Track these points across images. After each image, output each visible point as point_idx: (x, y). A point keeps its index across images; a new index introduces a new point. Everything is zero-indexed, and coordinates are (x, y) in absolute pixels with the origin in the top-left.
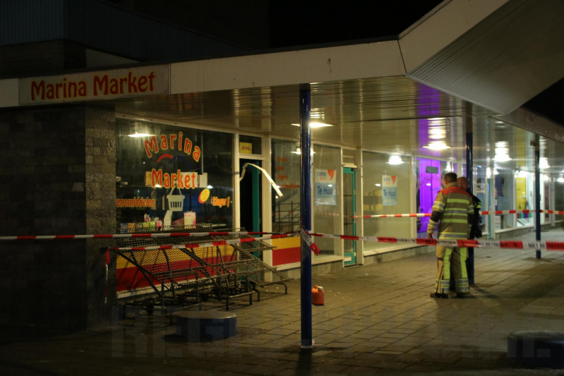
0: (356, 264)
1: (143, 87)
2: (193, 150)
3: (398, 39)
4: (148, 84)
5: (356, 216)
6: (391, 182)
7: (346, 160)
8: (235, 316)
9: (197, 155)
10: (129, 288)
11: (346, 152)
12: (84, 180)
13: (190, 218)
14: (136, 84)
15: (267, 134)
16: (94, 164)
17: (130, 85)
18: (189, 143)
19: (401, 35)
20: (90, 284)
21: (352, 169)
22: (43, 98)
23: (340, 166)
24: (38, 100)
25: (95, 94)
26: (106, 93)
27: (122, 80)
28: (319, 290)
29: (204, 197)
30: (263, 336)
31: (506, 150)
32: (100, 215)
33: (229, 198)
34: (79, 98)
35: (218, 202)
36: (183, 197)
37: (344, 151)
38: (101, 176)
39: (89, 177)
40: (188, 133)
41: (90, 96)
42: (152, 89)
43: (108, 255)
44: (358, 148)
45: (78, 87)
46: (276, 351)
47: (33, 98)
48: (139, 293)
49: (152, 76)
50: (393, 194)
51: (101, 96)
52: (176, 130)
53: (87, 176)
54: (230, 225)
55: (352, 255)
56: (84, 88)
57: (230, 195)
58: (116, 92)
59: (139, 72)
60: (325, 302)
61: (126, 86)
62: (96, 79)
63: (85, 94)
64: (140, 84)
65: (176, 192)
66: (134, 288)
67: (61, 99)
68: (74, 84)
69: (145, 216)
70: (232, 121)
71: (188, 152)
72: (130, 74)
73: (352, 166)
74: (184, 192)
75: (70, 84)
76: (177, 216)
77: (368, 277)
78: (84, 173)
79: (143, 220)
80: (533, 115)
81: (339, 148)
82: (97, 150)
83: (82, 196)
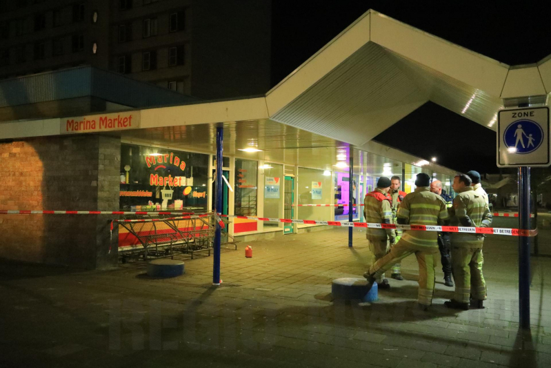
0: (293, 233)
1: (126, 124)
2: (180, 163)
3: (265, 96)
4: (128, 123)
5: (293, 205)
6: (318, 185)
7: (287, 172)
8: (183, 263)
9: (183, 166)
10: (132, 244)
11: (286, 167)
12: (97, 180)
13: (179, 204)
14: (122, 122)
15: (232, 155)
16: (105, 170)
17: (119, 122)
18: (177, 159)
19: (267, 94)
20: (99, 242)
21: (292, 178)
22: (72, 130)
23: (283, 175)
24: (70, 131)
25: (100, 128)
26: (106, 127)
27: (115, 120)
28: (249, 249)
29: (187, 191)
30: (200, 276)
31: (390, 168)
32: (108, 201)
33: (205, 193)
34: (91, 131)
35: (196, 195)
36: (173, 191)
37: (285, 166)
38: (110, 177)
39: (100, 178)
40: (176, 153)
41: (97, 129)
42: (130, 125)
43: (112, 225)
44: (296, 165)
45: (92, 123)
46: (198, 286)
47: (67, 130)
48: (138, 248)
49: (130, 118)
50: (319, 192)
51: (104, 129)
52: (170, 151)
53: (99, 177)
54: (206, 209)
55: (290, 228)
56: (94, 124)
57: (206, 189)
58: (111, 127)
59: (123, 115)
60: (253, 255)
61: (116, 123)
62: (101, 119)
63: (94, 128)
64: (124, 122)
65: (168, 188)
66: (136, 244)
67: (82, 131)
68: (89, 122)
69: (149, 202)
70: (207, 147)
71: (176, 164)
72: (119, 116)
73: (292, 175)
74: (174, 188)
75: (87, 122)
76: (170, 202)
77: (294, 241)
78: (97, 175)
79: (147, 204)
80: (388, 147)
81: (282, 165)
82: (107, 162)
83: (96, 189)
